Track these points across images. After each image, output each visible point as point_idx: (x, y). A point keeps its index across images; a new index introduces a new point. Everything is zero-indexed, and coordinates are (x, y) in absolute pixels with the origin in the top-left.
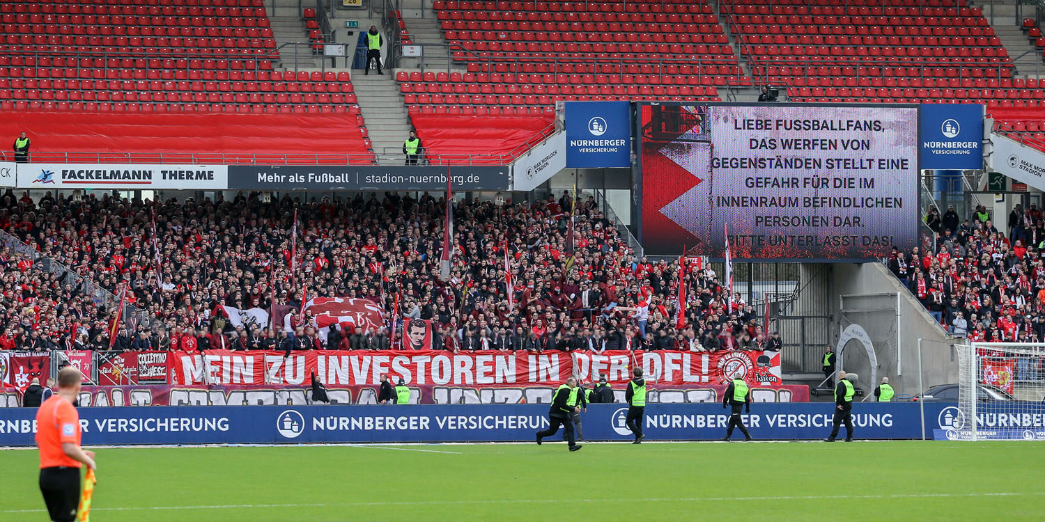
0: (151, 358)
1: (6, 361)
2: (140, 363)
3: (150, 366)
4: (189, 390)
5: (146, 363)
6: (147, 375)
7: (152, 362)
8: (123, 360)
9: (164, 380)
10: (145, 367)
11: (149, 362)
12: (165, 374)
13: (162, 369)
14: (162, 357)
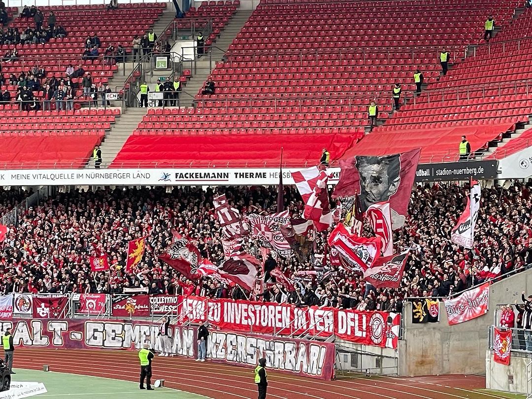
0: (163, 300)
1: (29, 299)
2: (152, 303)
3: (162, 305)
4: (104, 322)
5: (158, 303)
6: (159, 311)
7: (163, 302)
8: (135, 301)
9: (176, 314)
10: (157, 305)
11: (160, 302)
12: (176, 310)
13: (174, 307)
14: (173, 299)
